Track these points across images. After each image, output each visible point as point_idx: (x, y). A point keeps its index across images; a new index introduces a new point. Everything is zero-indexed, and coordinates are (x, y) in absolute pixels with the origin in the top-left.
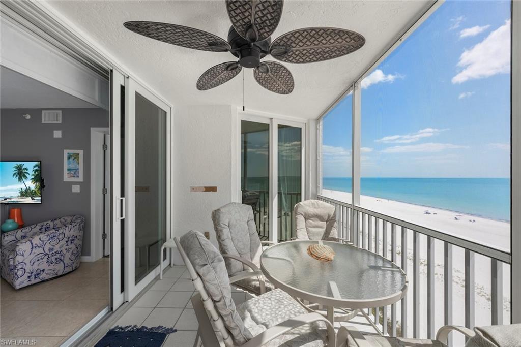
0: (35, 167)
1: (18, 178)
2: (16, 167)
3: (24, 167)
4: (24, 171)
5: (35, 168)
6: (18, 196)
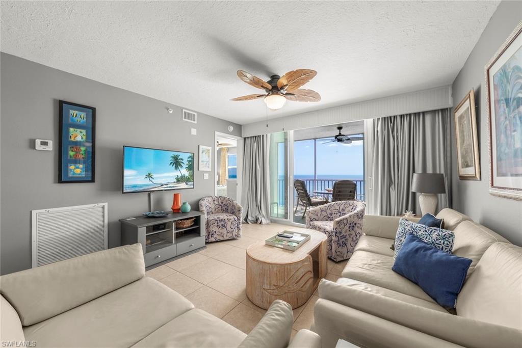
1: (174, 166)
2: (173, 157)
4: (179, 161)
5: (189, 159)
6: (174, 182)
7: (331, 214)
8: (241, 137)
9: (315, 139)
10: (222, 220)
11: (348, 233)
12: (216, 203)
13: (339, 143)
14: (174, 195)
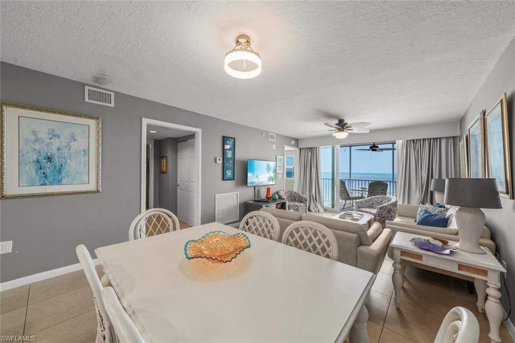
6: (267, 181)
7: (372, 204)
8: (298, 147)
9: (350, 146)
10: (296, 206)
11: (386, 215)
12: (287, 195)
13: (374, 152)
14: (267, 188)
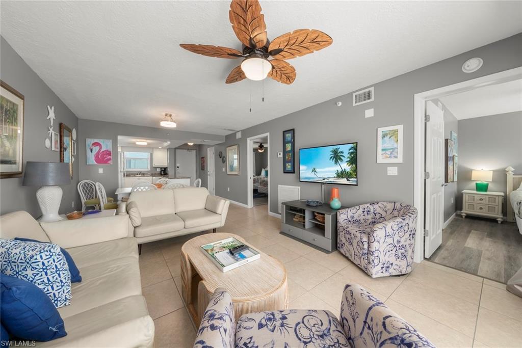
0: (350, 149)
1: (334, 161)
2: (333, 152)
3: (339, 151)
4: (339, 154)
5: (351, 151)
6: (334, 177)
